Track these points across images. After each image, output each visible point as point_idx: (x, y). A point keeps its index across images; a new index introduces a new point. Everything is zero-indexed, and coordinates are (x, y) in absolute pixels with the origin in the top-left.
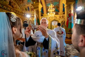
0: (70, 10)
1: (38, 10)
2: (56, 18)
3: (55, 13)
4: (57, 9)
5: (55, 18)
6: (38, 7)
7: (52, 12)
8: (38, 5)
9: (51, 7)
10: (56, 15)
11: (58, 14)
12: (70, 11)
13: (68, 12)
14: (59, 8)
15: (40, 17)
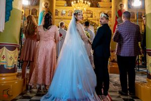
0: (121, 3)
2: (92, 17)
3: (89, 4)
5: (90, 15)
11: (97, 7)
12: (121, 5)
13: (116, 7)
15: (55, 8)
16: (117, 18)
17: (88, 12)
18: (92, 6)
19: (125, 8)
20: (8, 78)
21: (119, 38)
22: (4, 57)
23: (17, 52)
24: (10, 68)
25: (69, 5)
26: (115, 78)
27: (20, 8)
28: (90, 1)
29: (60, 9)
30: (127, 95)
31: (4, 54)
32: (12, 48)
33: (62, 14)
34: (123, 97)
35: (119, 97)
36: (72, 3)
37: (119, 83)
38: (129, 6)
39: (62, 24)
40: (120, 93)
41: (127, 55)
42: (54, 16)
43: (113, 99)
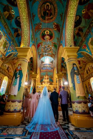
1: (36, 79)
4: (51, 78)
5: (49, 88)
6: (36, 78)
7: (47, 82)
8: (37, 75)
9: (46, 78)
10: (51, 86)
11: (52, 85)
14: (53, 78)
15: (37, 85)
16: (59, 89)
17: (49, 87)
18: (50, 84)
19: (62, 85)
20: (17, 115)
21: (61, 97)
22: (16, 106)
23: (21, 103)
24: (18, 110)
25: (42, 84)
26: (60, 113)
27: (24, 86)
28: (49, 83)
29: (38, 86)
30: (66, 121)
31: (16, 104)
32: (19, 102)
33: (39, 88)
34: (64, 122)
35: (63, 122)
36: (43, 83)
37: (62, 115)
38: (63, 84)
39: (40, 92)
40: (63, 120)
41: (65, 104)
42: (36, 88)
43: (60, 123)
